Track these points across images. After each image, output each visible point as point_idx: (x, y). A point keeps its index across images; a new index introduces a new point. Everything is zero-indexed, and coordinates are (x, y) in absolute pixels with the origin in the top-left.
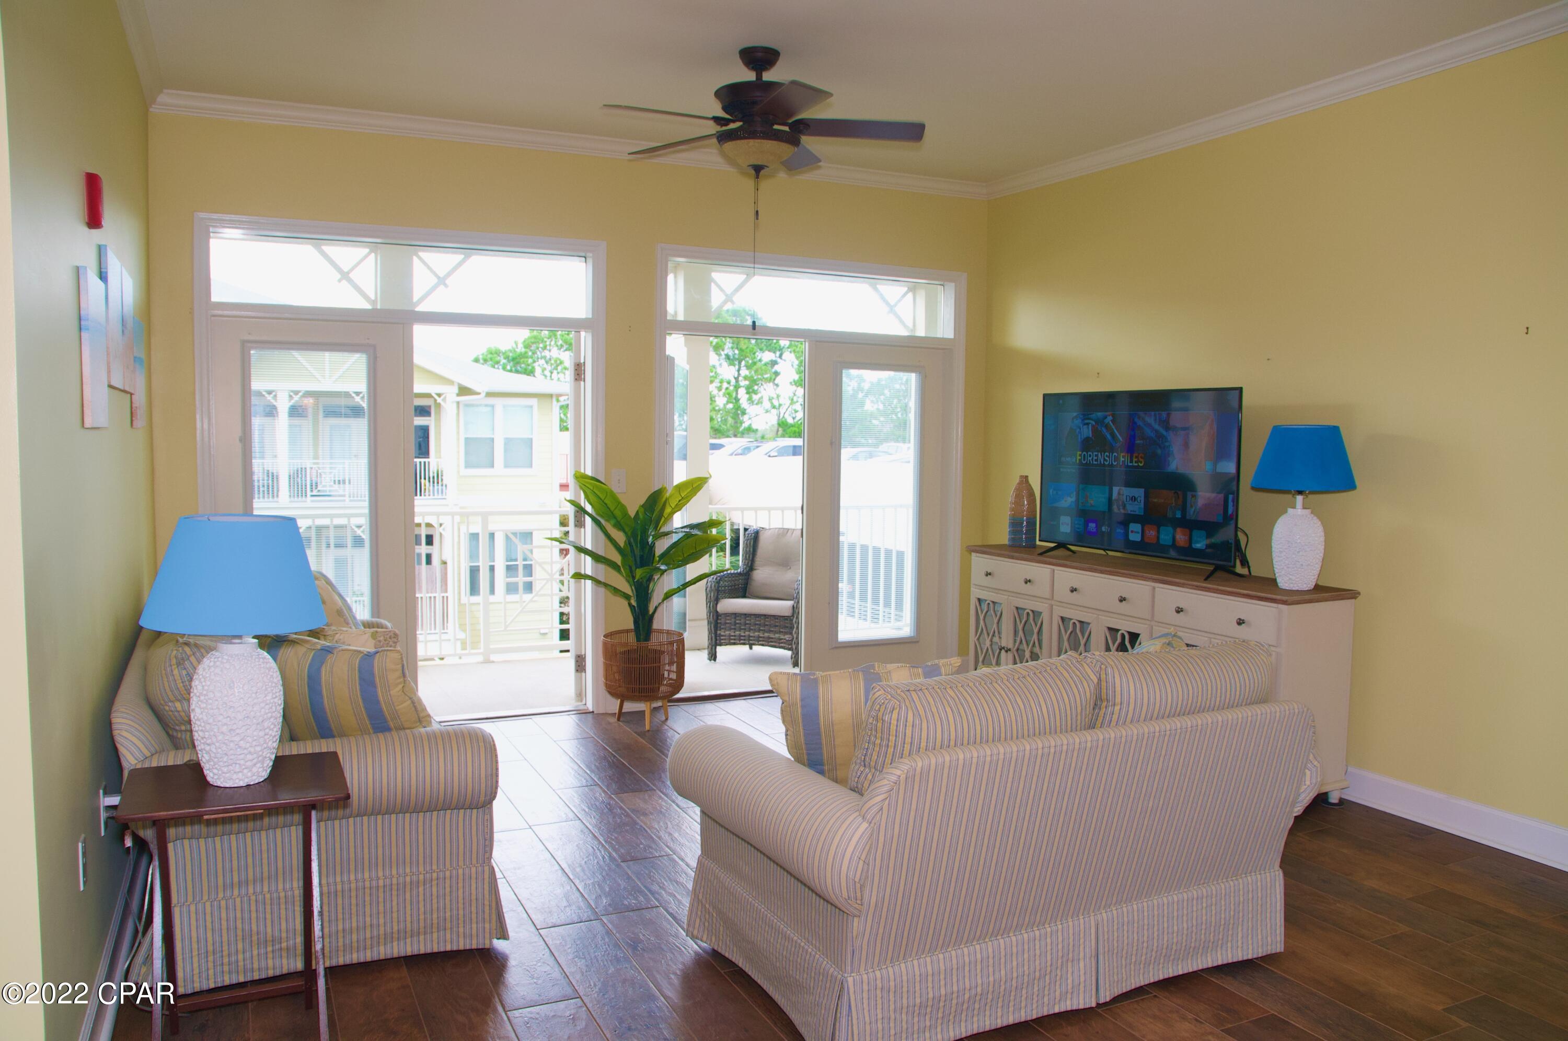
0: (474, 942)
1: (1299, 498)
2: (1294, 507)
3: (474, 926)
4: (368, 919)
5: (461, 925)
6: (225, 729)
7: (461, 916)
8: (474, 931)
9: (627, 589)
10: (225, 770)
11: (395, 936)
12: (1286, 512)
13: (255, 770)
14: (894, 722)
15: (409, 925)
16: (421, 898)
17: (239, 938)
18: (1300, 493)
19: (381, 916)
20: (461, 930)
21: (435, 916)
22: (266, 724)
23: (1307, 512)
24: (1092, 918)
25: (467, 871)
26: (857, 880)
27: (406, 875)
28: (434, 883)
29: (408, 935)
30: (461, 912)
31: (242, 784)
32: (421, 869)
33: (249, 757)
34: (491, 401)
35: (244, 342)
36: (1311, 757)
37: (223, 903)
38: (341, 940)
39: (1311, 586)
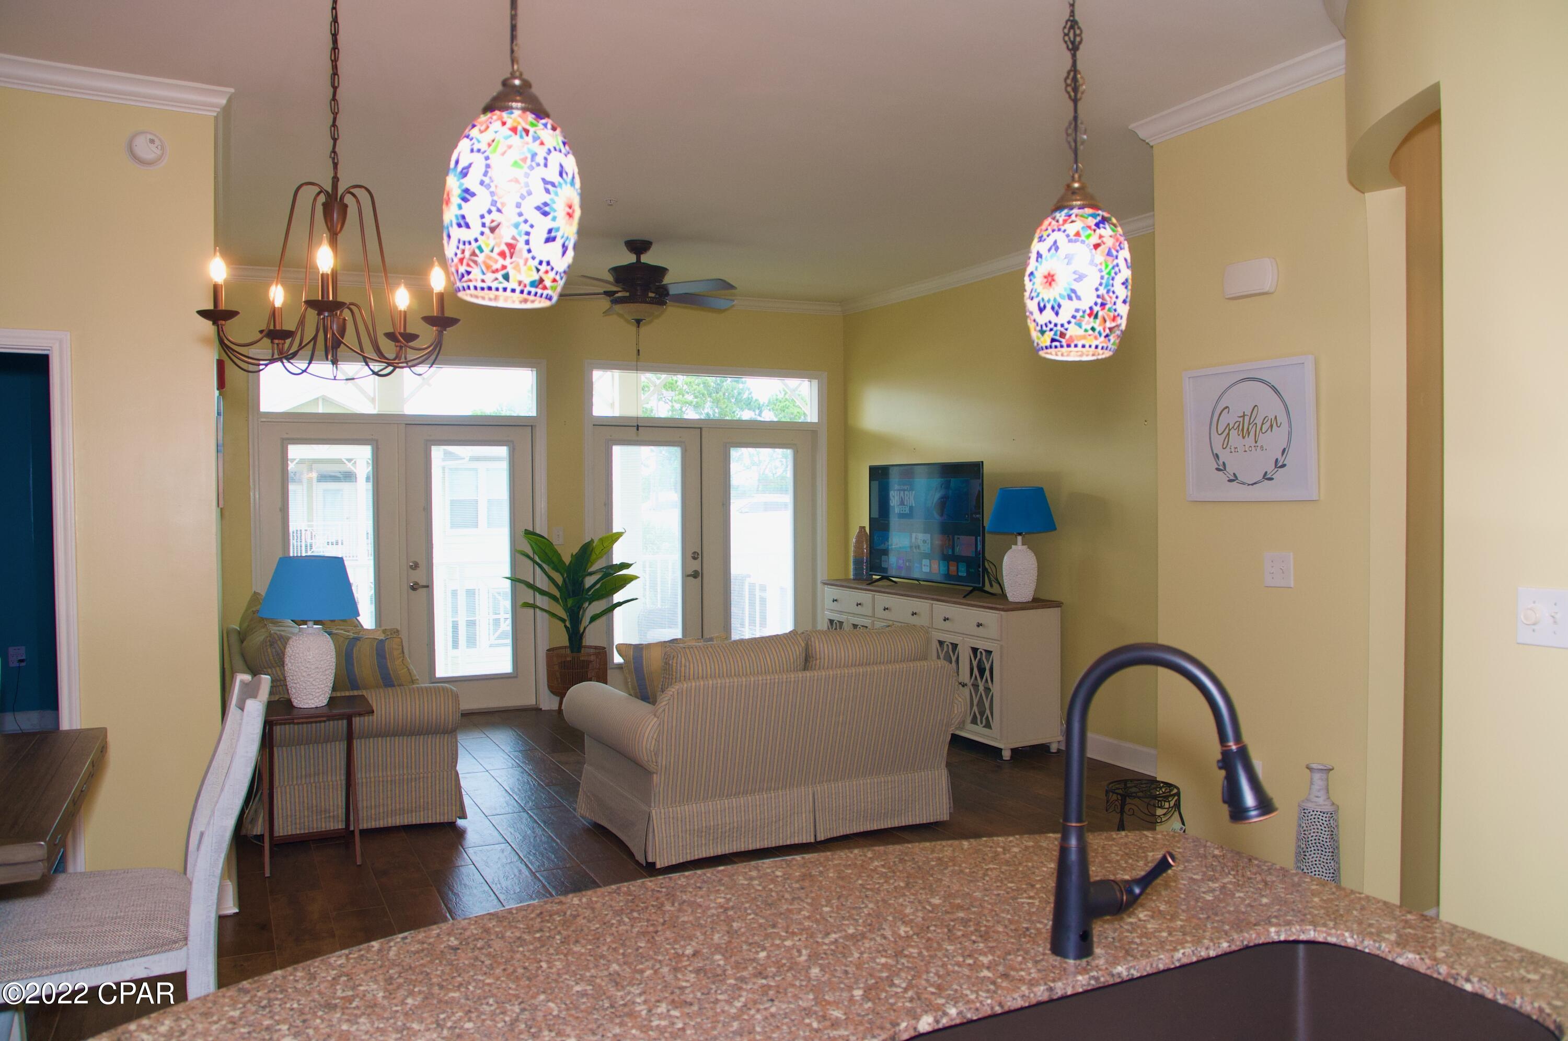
0: (446, 817)
1: (1019, 538)
2: (1016, 544)
3: (446, 808)
4: (381, 801)
5: (438, 807)
6: (304, 674)
7: (438, 802)
8: (446, 811)
9: (563, 615)
10: (304, 697)
11: (398, 812)
12: (1011, 548)
13: (320, 698)
14: (675, 665)
15: (406, 805)
16: (414, 789)
17: (306, 808)
18: (1020, 534)
19: (389, 799)
20: (438, 810)
21: (422, 800)
22: (327, 672)
23: (1025, 547)
24: (810, 789)
25: (441, 773)
26: (652, 749)
27: (404, 775)
28: (421, 780)
29: (406, 812)
30: (438, 799)
31: (313, 706)
32: (413, 771)
33: (317, 691)
34: (475, 465)
35: (283, 440)
36: (957, 696)
37: (296, 787)
38: (365, 813)
39: (1030, 599)
